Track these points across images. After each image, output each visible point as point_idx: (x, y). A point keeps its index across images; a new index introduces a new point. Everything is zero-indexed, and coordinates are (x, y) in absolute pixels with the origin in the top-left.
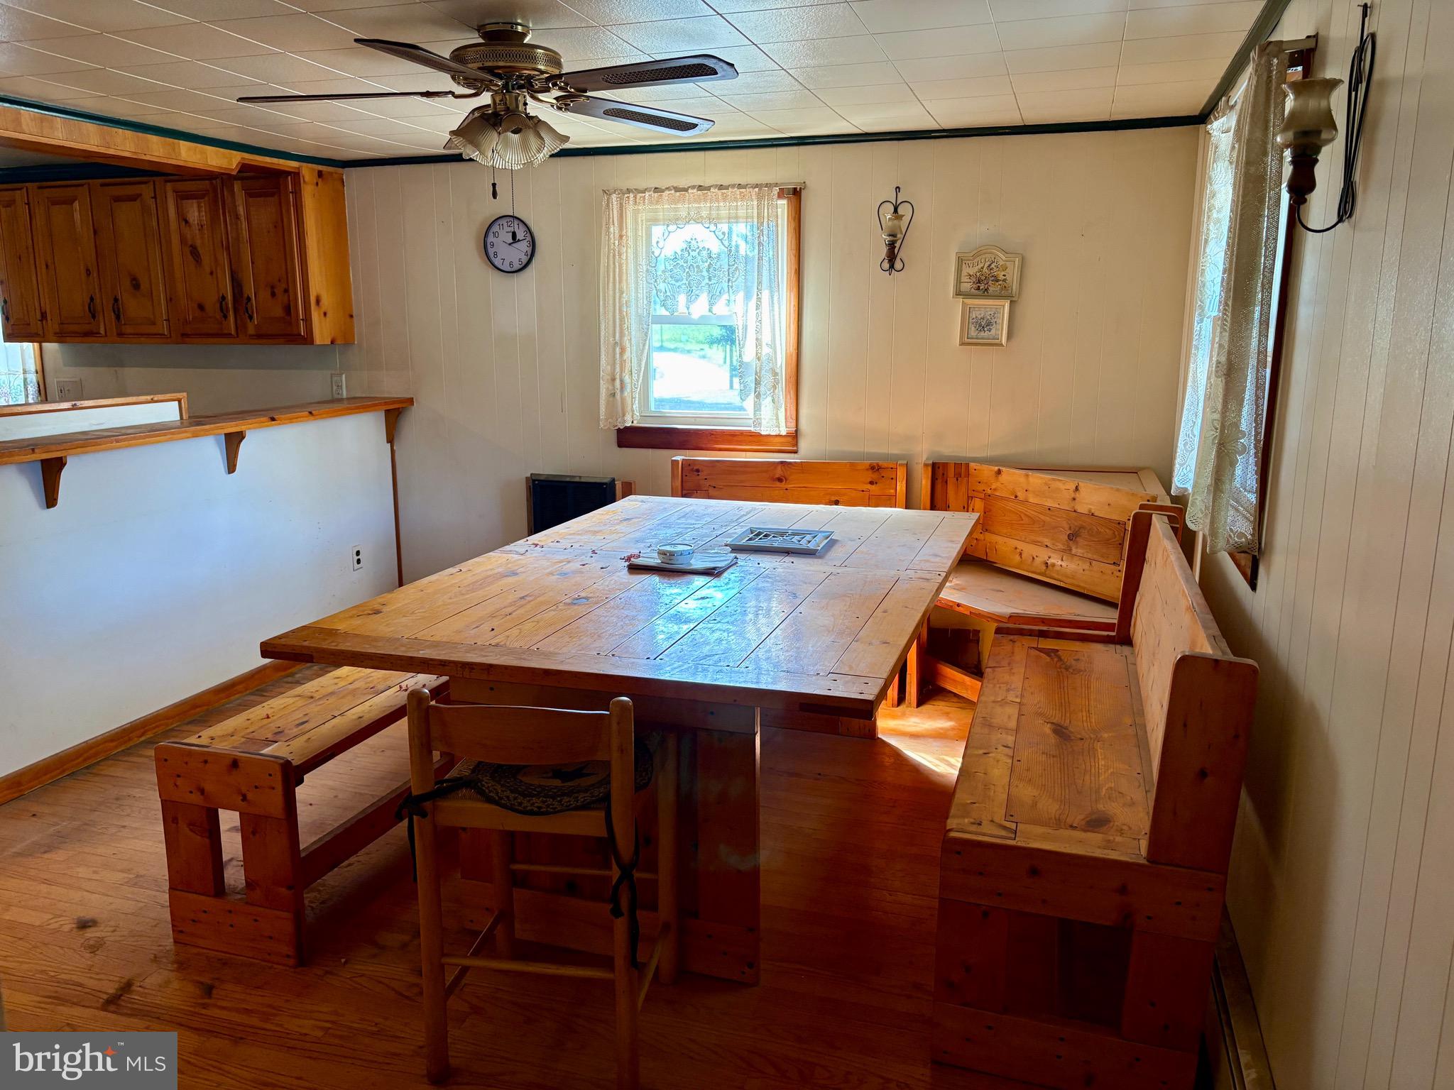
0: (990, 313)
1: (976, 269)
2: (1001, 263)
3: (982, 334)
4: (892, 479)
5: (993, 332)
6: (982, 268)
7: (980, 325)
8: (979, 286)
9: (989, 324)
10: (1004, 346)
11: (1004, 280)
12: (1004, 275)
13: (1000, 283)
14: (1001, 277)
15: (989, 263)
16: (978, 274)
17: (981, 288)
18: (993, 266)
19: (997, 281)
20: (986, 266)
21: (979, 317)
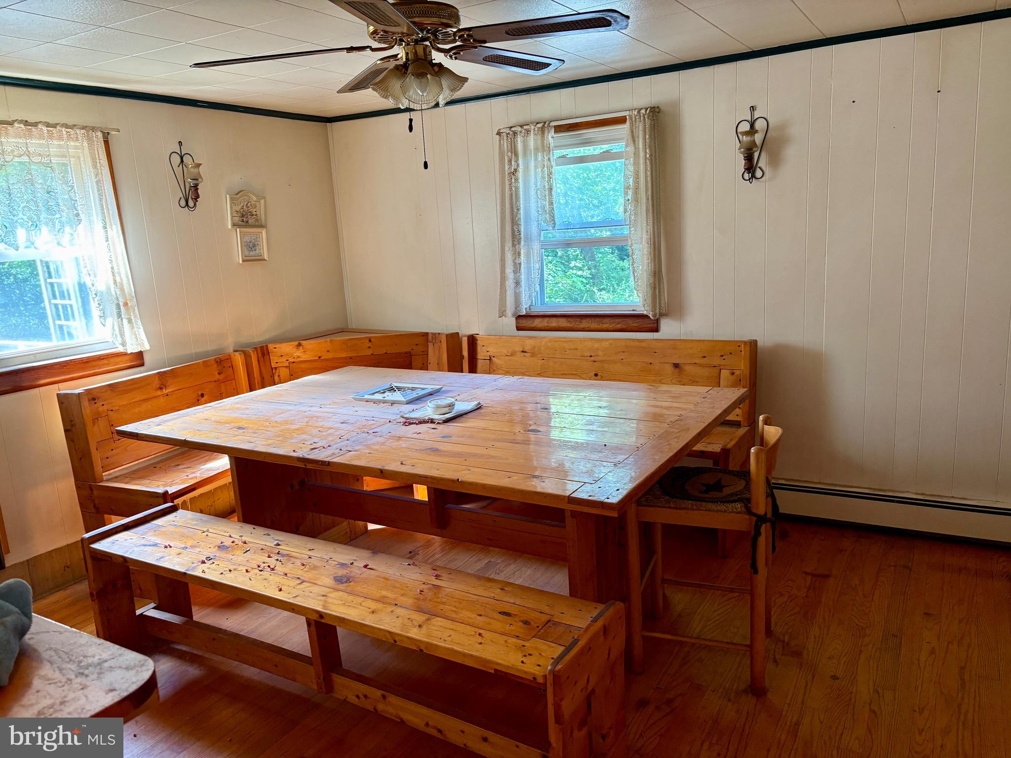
0: (253, 238)
1: (240, 207)
2: (253, 203)
3: (252, 253)
4: (230, 367)
5: (257, 252)
6: (243, 206)
7: (250, 247)
8: (243, 219)
9: (254, 246)
10: (266, 260)
11: (256, 215)
12: (256, 211)
13: (254, 216)
14: (254, 213)
15: (246, 203)
16: (241, 210)
17: (244, 220)
18: (249, 205)
19: (252, 215)
20: (245, 204)
21: (248, 241)
